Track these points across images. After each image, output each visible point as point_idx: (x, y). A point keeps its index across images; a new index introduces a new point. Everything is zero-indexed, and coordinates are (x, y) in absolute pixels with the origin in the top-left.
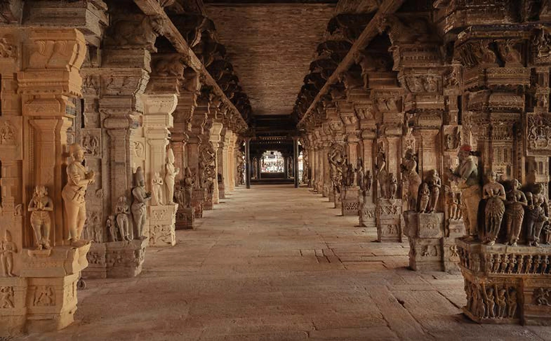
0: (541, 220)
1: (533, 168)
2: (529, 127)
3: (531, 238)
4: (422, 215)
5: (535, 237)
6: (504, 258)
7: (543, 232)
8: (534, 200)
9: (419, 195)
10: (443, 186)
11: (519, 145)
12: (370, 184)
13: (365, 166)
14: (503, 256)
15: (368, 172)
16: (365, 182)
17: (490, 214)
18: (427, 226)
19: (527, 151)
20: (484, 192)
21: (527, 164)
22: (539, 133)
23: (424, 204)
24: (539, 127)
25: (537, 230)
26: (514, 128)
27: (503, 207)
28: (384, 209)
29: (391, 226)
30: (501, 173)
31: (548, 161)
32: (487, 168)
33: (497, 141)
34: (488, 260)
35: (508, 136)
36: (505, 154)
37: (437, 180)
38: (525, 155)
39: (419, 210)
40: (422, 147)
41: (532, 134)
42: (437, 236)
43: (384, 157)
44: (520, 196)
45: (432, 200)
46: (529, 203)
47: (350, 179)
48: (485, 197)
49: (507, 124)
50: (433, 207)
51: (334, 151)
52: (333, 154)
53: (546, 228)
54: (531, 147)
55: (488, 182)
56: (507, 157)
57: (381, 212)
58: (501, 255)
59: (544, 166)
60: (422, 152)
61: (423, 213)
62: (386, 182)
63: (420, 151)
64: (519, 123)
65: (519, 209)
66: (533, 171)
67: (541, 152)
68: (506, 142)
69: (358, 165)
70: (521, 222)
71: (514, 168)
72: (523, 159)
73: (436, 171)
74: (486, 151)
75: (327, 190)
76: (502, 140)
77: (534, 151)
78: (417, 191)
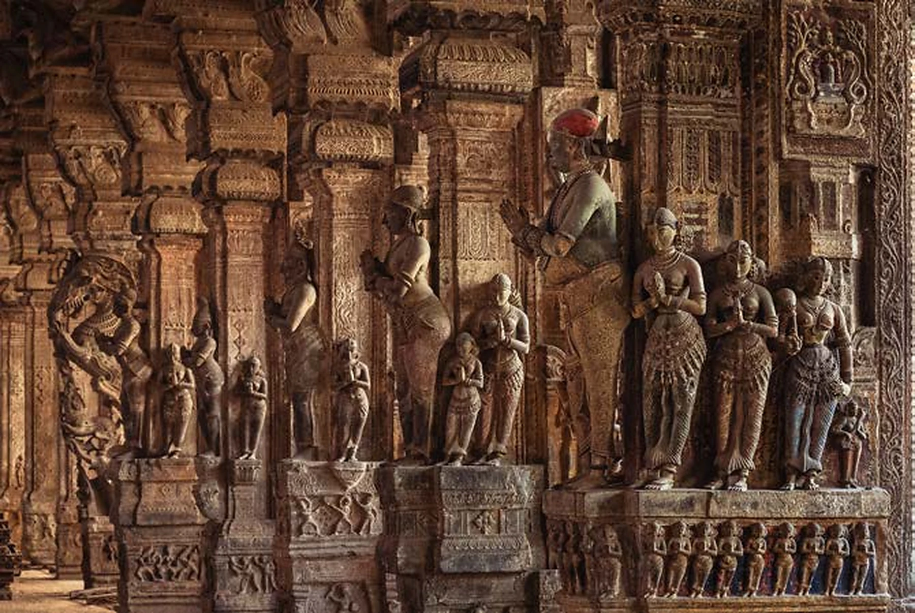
0: (825, 393)
1: (806, 202)
2: (791, 50)
3: (793, 462)
4: (454, 473)
5: (807, 457)
6: (703, 536)
7: (835, 440)
8: (802, 321)
9: (439, 388)
10: (540, 351)
11: (762, 117)
12: (255, 425)
13: (232, 335)
14: (698, 531)
15: (246, 366)
16: (232, 415)
17: (658, 373)
18: (474, 523)
19: (784, 141)
20: (637, 290)
21: (786, 192)
22: (824, 76)
23: (462, 426)
24: (823, 55)
25: (815, 432)
26: (745, 52)
27: (699, 346)
28: (308, 512)
29: (340, 593)
30: (699, 222)
31: (852, 181)
32: (649, 202)
33: (685, 98)
34: (648, 548)
35: (724, 82)
36: (714, 150)
37: (514, 322)
38: (778, 156)
39: (440, 454)
40: (454, 177)
41: (799, 76)
42: (517, 564)
43: (312, 266)
44: (755, 302)
45: (495, 410)
46: (786, 327)
47: (164, 423)
48: (639, 311)
49: (721, 36)
50: (499, 440)
51: (80, 295)
52: (78, 309)
53: (846, 428)
54: (798, 125)
55: (652, 252)
56: (719, 163)
57: (294, 524)
58: (693, 528)
59: (840, 198)
60: (454, 200)
61: (458, 464)
62: (320, 382)
63: (445, 195)
64: (760, 35)
65: (755, 351)
66: (804, 217)
67: (828, 143)
68: (716, 106)
69: (196, 330)
70: (762, 403)
71: (744, 204)
72: (773, 174)
73: (508, 281)
74: (649, 135)
75: (45, 527)
76: (699, 99)
77: (808, 141)
78: (434, 367)
